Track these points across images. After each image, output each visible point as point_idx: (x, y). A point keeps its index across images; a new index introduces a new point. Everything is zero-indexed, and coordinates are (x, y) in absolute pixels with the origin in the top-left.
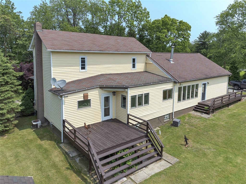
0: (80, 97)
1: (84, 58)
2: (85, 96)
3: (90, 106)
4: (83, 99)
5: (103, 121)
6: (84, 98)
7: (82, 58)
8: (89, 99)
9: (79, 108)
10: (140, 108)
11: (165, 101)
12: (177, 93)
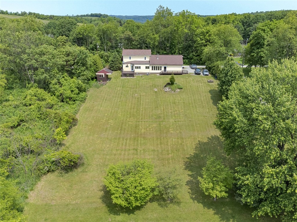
1: (130, 57)
3: (128, 67)
6: (127, 65)
9: (126, 67)
10: (138, 69)
11: (146, 69)
12: (151, 68)
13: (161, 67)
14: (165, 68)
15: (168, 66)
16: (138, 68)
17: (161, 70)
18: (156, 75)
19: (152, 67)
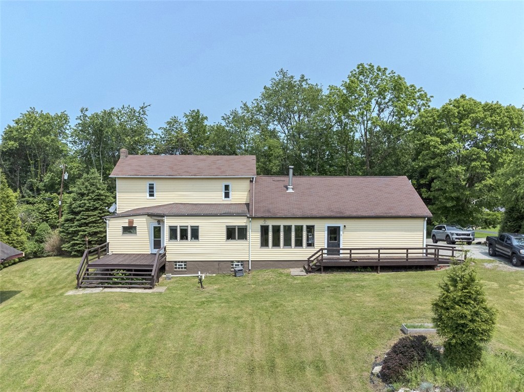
0: (125, 222)
1: (153, 184)
2: (131, 222)
3: (136, 233)
4: (127, 225)
5: (152, 254)
6: (129, 224)
7: (150, 184)
8: (134, 225)
9: (123, 233)
10: (184, 242)
11: (231, 242)
12: (254, 236)
13: (311, 229)
14: (334, 234)
15: (349, 223)
16: (184, 236)
17: (310, 245)
18: (288, 275)
19: (264, 230)
